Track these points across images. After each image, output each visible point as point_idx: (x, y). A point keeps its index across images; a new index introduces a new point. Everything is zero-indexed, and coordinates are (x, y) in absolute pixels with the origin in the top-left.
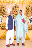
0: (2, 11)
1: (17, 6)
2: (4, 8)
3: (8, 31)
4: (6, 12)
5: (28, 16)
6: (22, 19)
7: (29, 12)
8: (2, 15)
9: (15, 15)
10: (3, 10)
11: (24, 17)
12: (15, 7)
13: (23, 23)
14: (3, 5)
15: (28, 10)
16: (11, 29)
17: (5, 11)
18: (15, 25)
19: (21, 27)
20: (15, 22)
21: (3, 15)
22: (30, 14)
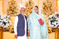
0: (12, 9)
1: (31, 2)
2: (15, 5)
3: (17, 38)
4: (18, 10)
5: (47, 14)
6: (39, 19)
7: (48, 9)
8: (12, 13)
9: (29, 13)
10: (13, 7)
11: (42, 16)
12: (29, 3)
13: (40, 26)
14: (13, 1)
15: (46, 6)
16: (22, 35)
17: (16, 9)
18: (28, 29)
19: (37, 31)
20: (28, 23)
21: (14, 13)
22: (49, 11)
